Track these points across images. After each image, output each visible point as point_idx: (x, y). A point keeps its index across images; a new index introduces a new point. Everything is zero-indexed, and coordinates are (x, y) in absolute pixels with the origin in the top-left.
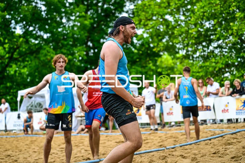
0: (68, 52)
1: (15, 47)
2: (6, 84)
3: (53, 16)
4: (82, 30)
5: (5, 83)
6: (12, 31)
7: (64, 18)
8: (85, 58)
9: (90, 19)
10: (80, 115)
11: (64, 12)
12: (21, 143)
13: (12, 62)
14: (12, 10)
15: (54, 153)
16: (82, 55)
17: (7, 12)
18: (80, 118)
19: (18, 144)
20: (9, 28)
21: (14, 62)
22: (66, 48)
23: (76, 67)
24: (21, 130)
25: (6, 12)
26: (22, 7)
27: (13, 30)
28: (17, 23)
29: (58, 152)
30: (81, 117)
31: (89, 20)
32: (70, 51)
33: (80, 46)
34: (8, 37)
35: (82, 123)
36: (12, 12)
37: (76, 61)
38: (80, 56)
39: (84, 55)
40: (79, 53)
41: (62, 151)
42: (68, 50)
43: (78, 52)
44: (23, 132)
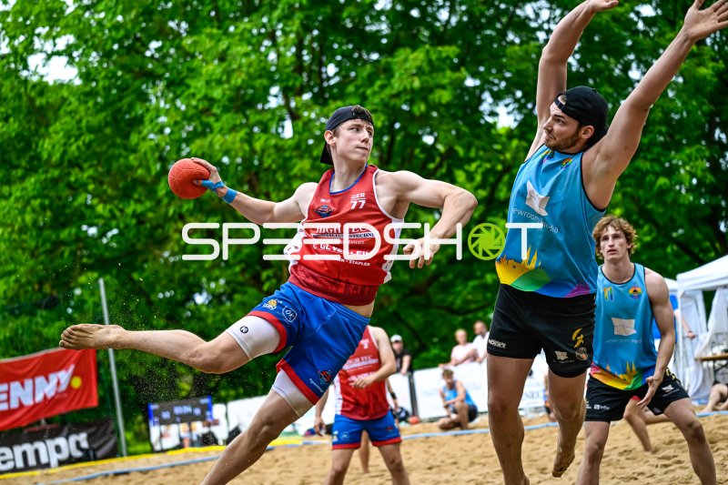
0: (657, 168)
1: (499, 167)
2: (482, 277)
3: (601, 65)
4: (691, 97)
5: (478, 273)
6: (487, 122)
7: (634, 65)
8: (710, 178)
9: (714, 60)
10: (710, 355)
11: (632, 49)
12: (543, 449)
13: (494, 212)
14: (481, 63)
15: (642, 474)
16: (699, 173)
17: (467, 69)
18: (711, 364)
19: (533, 450)
20: (476, 116)
21: (501, 214)
22: (649, 156)
23: (683, 210)
24: (537, 410)
25: (463, 69)
26: (509, 50)
27: (490, 120)
28: (497, 97)
29: (654, 470)
30: (714, 359)
31: (711, 64)
32: (662, 164)
33: (689, 144)
34: (477, 143)
35: (719, 378)
36: (482, 69)
37: (683, 191)
38: (692, 175)
39: (704, 170)
40: (688, 168)
41: (666, 466)
42: (653, 160)
43: (684, 165)
44: (544, 413)
